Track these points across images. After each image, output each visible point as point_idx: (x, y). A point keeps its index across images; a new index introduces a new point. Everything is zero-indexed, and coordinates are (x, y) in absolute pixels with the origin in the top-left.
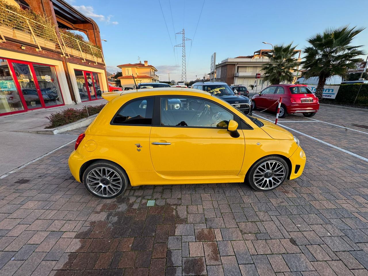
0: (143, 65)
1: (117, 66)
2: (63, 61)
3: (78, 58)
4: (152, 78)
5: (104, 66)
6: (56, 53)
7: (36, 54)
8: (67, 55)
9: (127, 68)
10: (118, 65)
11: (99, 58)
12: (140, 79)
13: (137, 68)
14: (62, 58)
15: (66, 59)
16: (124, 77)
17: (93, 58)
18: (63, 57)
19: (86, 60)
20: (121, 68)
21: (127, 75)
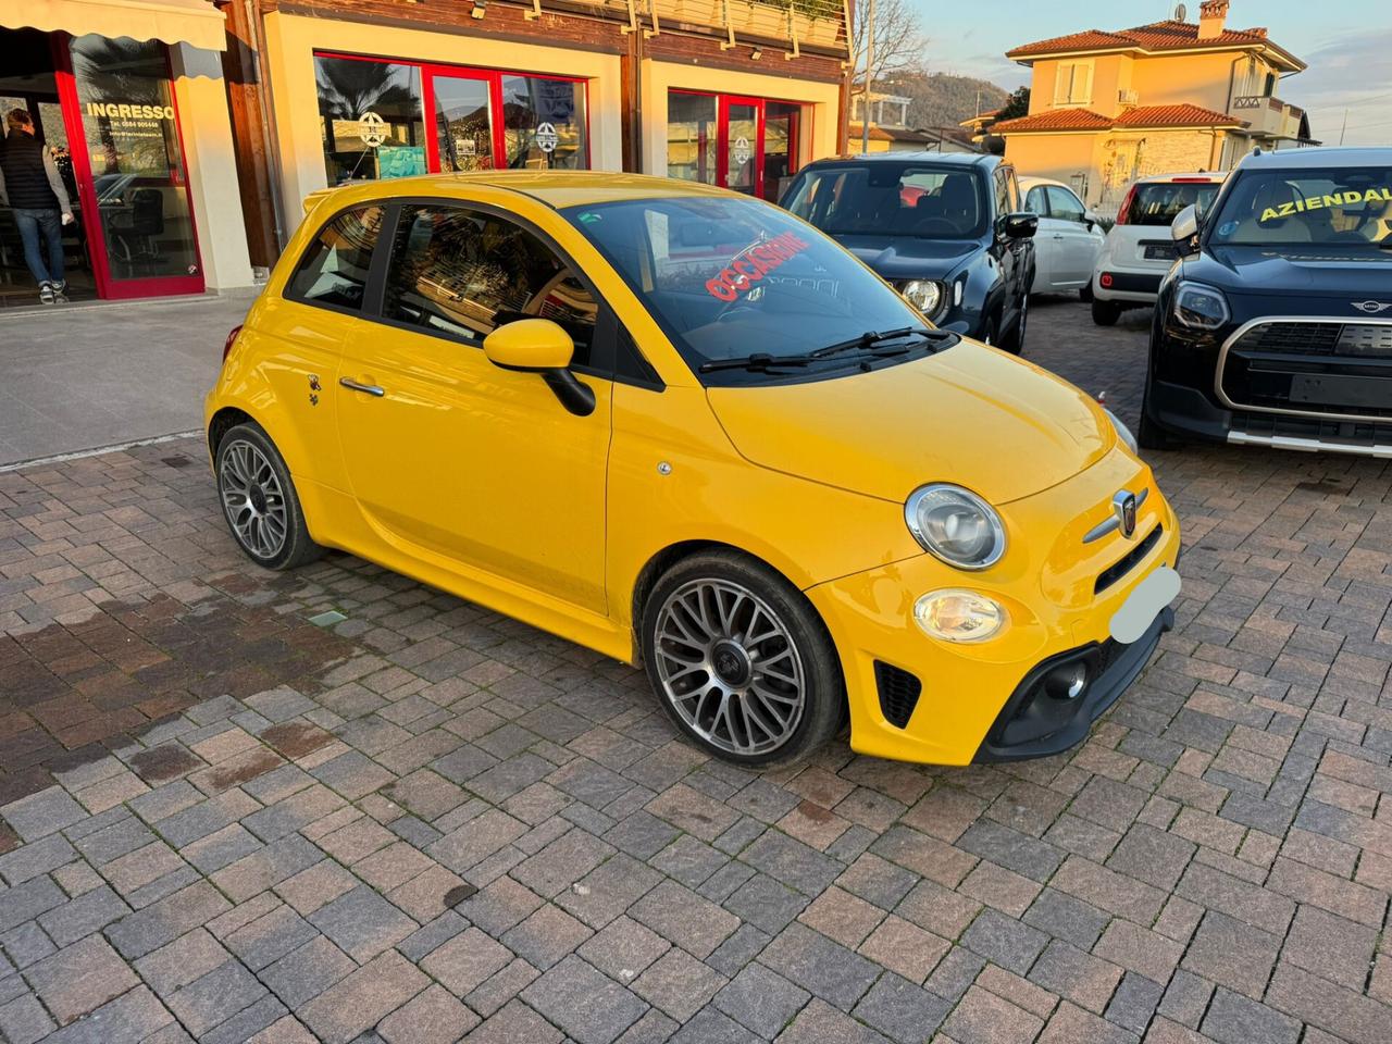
0: (1192, 32)
1: (1009, 55)
2: (622, 56)
3: (700, 30)
4: (1232, 121)
5: (844, 64)
6: (600, 17)
7: (522, 32)
8: (647, 22)
9: (1069, 63)
10: (1012, 48)
11: (820, 22)
12: (1138, 134)
13: (1135, 55)
14: (624, 40)
15: (644, 40)
16: (1033, 120)
17: (786, 25)
18: (630, 32)
19: (740, 37)
20: (1030, 63)
21: (1059, 104)
